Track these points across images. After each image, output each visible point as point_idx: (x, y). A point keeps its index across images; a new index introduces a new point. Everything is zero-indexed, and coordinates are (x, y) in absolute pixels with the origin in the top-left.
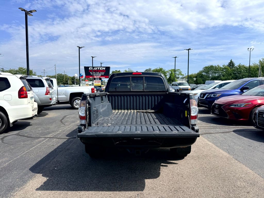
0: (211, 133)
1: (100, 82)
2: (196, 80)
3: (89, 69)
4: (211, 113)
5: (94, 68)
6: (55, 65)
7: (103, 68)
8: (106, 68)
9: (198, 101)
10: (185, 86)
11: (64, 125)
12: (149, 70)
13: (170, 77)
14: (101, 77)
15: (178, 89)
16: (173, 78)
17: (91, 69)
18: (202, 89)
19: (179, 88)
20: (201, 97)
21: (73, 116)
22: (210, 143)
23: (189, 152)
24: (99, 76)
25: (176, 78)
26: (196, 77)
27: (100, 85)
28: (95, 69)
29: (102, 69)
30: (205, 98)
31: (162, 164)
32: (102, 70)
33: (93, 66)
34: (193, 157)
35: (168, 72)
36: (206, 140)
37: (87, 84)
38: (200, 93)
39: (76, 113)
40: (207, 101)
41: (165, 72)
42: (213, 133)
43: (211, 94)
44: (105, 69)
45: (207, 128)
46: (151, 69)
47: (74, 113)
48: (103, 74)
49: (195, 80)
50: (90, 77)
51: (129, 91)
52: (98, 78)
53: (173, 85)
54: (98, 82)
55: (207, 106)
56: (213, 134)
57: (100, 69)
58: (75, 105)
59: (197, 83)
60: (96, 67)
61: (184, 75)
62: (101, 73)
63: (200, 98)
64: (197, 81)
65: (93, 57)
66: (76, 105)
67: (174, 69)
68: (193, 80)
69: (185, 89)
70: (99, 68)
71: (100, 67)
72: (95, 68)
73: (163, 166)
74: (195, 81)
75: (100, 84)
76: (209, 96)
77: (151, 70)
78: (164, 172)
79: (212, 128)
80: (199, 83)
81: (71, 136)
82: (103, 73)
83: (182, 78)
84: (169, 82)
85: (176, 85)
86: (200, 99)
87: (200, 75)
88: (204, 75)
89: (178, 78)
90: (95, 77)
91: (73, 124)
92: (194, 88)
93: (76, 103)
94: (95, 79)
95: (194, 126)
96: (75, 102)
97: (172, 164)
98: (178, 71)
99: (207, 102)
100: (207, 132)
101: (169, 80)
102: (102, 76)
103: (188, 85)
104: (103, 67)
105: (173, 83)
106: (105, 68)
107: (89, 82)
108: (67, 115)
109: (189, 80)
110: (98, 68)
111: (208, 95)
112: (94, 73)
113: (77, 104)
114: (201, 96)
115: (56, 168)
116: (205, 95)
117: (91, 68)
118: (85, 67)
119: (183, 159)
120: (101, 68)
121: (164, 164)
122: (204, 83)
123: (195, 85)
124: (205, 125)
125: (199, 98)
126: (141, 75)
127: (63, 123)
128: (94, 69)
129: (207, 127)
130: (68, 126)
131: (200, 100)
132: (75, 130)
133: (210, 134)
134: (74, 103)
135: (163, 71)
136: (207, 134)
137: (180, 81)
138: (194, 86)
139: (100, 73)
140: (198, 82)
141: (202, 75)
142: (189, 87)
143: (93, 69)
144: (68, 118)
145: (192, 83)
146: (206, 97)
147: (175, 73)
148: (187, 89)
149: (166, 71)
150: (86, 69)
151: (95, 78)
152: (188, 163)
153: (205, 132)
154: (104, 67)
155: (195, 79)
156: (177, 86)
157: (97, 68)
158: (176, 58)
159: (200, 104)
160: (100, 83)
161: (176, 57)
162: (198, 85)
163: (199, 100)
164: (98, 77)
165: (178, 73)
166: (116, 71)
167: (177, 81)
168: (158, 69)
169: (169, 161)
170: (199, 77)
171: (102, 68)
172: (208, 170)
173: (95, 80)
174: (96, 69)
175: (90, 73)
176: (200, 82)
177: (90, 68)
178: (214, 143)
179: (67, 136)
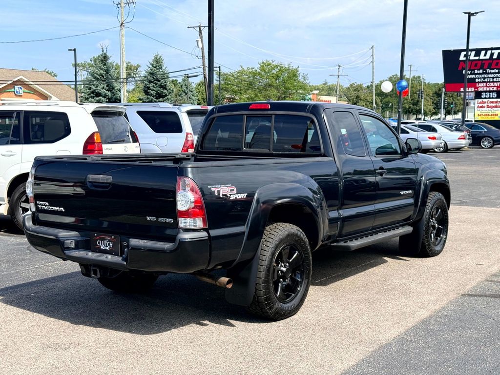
3: (461, 58)
6: (373, 47)
24: (496, 84)
27: (497, 118)
28: (482, 57)
52: (490, 92)
54: (492, 107)
72: (483, 52)
75: (497, 114)
94: (479, 95)
110: (496, 52)
112: (476, 71)
115: (32, 294)
117: (469, 53)
118: (445, 53)
126: (268, 109)
128: (479, 55)
143: (477, 58)
150: (450, 57)
151: (480, 89)
173: (480, 100)
174: (488, 57)
175: (464, 72)
177: (463, 54)
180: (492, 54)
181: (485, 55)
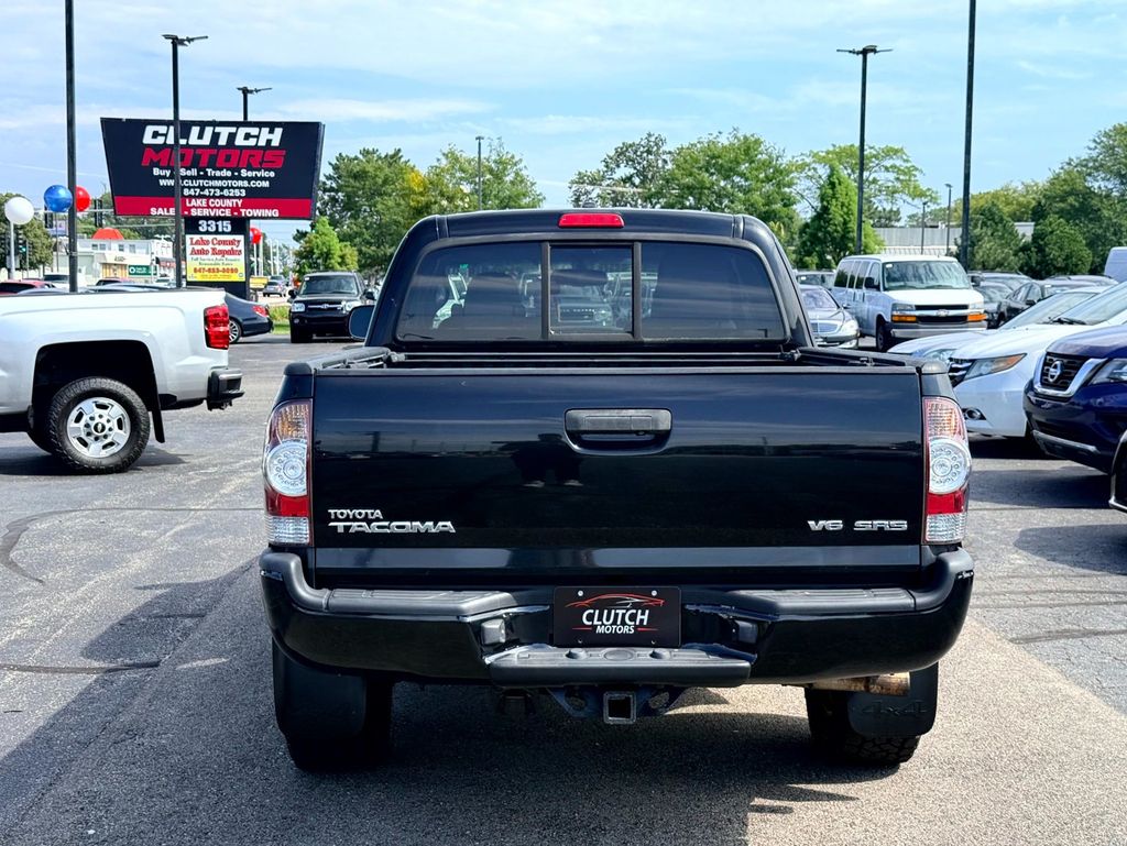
0: (1096, 633)
1: (242, 247)
2: (1036, 237)
3: (148, 139)
4: (1112, 501)
5: (184, 128)
7: (265, 130)
8: (292, 129)
9: (1029, 414)
10: (939, 287)
11: (36, 584)
12: (649, 152)
13: (822, 215)
14: (245, 206)
15: (888, 319)
16: (845, 223)
17: (160, 140)
18: (1063, 317)
19: (894, 307)
20: (1045, 384)
21: (78, 521)
22: (1076, 691)
23: (924, 720)
24: (228, 203)
25: (868, 224)
26: (1038, 214)
27: (235, 278)
28: (194, 140)
29: (252, 142)
30: (1074, 387)
31: (758, 801)
32: (256, 147)
33: (182, 117)
34: (952, 767)
35: (802, 167)
36: (1051, 674)
37: (110, 260)
38: (1043, 352)
39: (97, 503)
40: (1088, 407)
41: (778, 171)
42: (1111, 633)
43: (1117, 361)
44: (276, 143)
45: (1073, 599)
46: (659, 142)
47: (78, 506)
48: (266, 184)
49: (1029, 238)
50: (153, 211)
51: (537, 337)
52: (217, 219)
53: (841, 281)
54: (223, 253)
55: (1092, 448)
56: (1103, 639)
57: (240, 141)
58: (75, 443)
59: (1039, 262)
60: (203, 125)
61: (934, 200)
62: (244, 173)
63: (1038, 388)
64: (1041, 250)
65: (182, 42)
66: (85, 444)
67: (857, 144)
68: (1013, 234)
69: (943, 313)
70: (232, 137)
71: (237, 124)
72: (195, 130)
73: (760, 809)
74: (1025, 249)
75: (236, 268)
76: (1102, 377)
77: (665, 148)
78: (768, 839)
79: (1107, 598)
80: (1060, 263)
81: (119, 656)
82: (263, 178)
83: (923, 223)
84: (813, 260)
85: (870, 284)
86: (1037, 394)
87: (1071, 199)
88: (1108, 196)
89: (887, 220)
90: (198, 208)
91: (104, 576)
92: (1014, 305)
93: (87, 426)
94: (192, 225)
95: (945, 555)
96: (78, 420)
97: (817, 800)
98: (888, 163)
99: (1089, 419)
100: (1067, 626)
101: (814, 239)
102: (254, 197)
103: (968, 281)
104: (260, 125)
105: (850, 264)
106: (279, 131)
107: (133, 247)
108: (32, 519)
109: (979, 238)
110: (224, 132)
111: (1098, 369)
112: (183, 172)
113: (96, 432)
114: (1044, 374)
115: (91, 832)
116: (1077, 369)
117: (162, 129)
118: (107, 124)
119: (893, 777)
120: (242, 131)
121: (768, 802)
122: (1097, 270)
123: (1025, 279)
124: (1062, 584)
125: (1030, 387)
126: (618, 228)
127: (23, 573)
128: (186, 135)
129: (1075, 592)
130: (72, 590)
131: (1039, 404)
132: (131, 618)
133: (1086, 640)
134: (71, 424)
135: (767, 164)
136: (1068, 637)
137: (902, 242)
138: (1016, 294)
139: (240, 178)
140: (1053, 253)
141: (1089, 193)
142: (973, 300)
143: (183, 142)
144: (46, 537)
145: (999, 266)
146: (1086, 385)
147: (861, 181)
148: (955, 319)
149: (784, 162)
150: (121, 136)
151: (194, 213)
152: (919, 797)
153: (1052, 628)
154: (272, 126)
155: (1026, 230)
156: (878, 288)
157: (209, 131)
158: (870, 56)
159: (1041, 434)
160: (239, 263)
161: (874, 51)
162: (1047, 283)
163: (1031, 408)
164: (224, 207)
165: (891, 176)
166: (366, 153)
167: (880, 243)
168: (724, 141)
169: (803, 786)
170: (1061, 213)
171: (254, 131)
172: (1036, 829)
173: (196, 237)
174: (206, 141)
175: (156, 171)
176: (1068, 257)
177: (150, 130)
178: (1100, 692)
179: (91, 651)
180: (216, 136)
181: (200, 136)
